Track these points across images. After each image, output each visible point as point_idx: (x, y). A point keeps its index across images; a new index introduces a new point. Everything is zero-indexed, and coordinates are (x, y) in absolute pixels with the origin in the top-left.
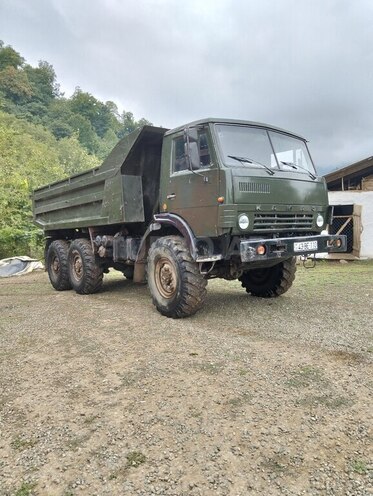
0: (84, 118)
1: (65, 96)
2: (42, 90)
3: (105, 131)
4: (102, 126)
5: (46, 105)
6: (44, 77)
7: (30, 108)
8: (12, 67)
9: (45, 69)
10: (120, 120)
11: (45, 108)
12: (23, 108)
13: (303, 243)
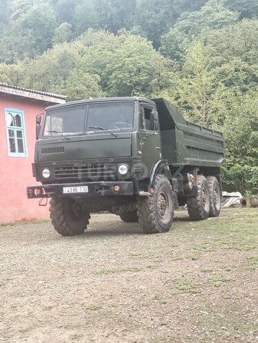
13: (72, 188)
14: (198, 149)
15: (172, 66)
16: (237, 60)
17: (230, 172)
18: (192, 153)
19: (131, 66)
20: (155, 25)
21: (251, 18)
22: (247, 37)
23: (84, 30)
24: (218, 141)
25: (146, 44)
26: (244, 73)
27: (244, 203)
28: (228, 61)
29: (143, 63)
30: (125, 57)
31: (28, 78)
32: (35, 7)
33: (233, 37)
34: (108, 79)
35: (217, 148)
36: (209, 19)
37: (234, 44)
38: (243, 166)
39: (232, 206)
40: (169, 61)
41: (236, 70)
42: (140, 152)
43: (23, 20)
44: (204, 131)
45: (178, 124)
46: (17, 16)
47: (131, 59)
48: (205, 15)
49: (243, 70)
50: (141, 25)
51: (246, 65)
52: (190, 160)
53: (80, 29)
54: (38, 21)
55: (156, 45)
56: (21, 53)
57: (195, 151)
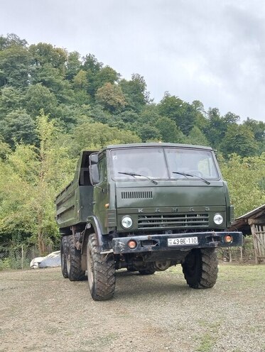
0: (169, 120)
1: (154, 102)
2: (134, 100)
3: (190, 129)
4: (187, 124)
5: (137, 112)
6: (136, 87)
7: (123, 116)
8: (109, 84)
9: (137, 80)
10: (207, 116)
11: (136, 115)
12: (117, 117)
13: (179, 239)
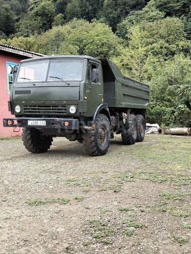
13: (34, 121)
14: (131, 96)
15: (123, 43)
16: (162, 41)
17: (152, 111)
18: (127, 99)
19: (98, 42)
20: (114, 18)
21: (172, 16)
22: (169, 28)
23: (71, 18)
24: (145, 91)
25: (108, 29)
26: (165, 50)
27: (160, 131)
28: (157, 42)
29: (105, 40)
30: (95, 36)
31: (37, 46)
32: (43, 3)
33: (160, 27)
34: (84, 49)
35: (144, 96)
36: (147, 16)
37: (161, 31)
38: (161, 107)
39: (152, 133)
40: (121, 40)
41: (161, 48)
42: (86, 98)
43: (35, 11)
44: (136, 84)
45: (117, 78)
46: (32, 9)
47: (99, 37)
48: (144, 13)
49: (165, 48)
50: (106, 17)
51: (167, 45)
52: (124, 104)
53: (69, 18)
54: (44, 12)
55: (114, 30)
56: (33, 31)
57: (129, 98)
